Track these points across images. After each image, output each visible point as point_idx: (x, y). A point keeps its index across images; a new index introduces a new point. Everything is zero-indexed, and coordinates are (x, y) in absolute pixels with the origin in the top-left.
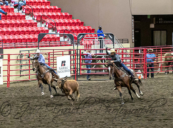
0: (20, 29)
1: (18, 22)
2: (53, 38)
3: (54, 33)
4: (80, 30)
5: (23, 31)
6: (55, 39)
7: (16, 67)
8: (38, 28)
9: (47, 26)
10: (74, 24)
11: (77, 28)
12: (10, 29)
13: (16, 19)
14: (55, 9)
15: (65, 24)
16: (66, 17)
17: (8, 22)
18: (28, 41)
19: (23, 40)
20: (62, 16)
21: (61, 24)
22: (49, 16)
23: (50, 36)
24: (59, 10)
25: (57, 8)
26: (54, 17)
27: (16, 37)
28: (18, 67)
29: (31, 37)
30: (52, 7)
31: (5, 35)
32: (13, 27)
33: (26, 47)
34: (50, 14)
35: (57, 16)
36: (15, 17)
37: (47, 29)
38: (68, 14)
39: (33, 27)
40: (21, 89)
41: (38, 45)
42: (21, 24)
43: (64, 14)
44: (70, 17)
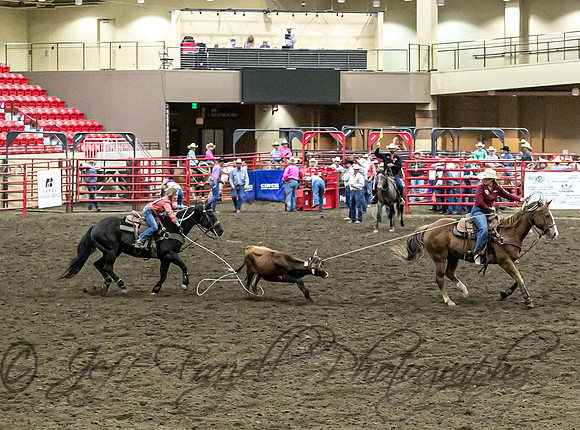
2: (33, 139)
3: (35, 130)
4: (79, 126)
6: (36, 142)
8: (7, 122)
9: (22, 118)
10: (69, 116)
11: (74, 122)
14: (37, 90)
15: (54, 116)
16: (55, 104)
20: (47, 102)
21: (47, 116)
22: (25, 102)
24: (43, 92)
25: (39, 88)
26: (33, 104)
30: (32, 88)
34: (27, 99)
35: (40, 102)
37: (21, 123)
38: (58, 100)
41: (7, 151)
43: (50, 99)
44: (61, 104)
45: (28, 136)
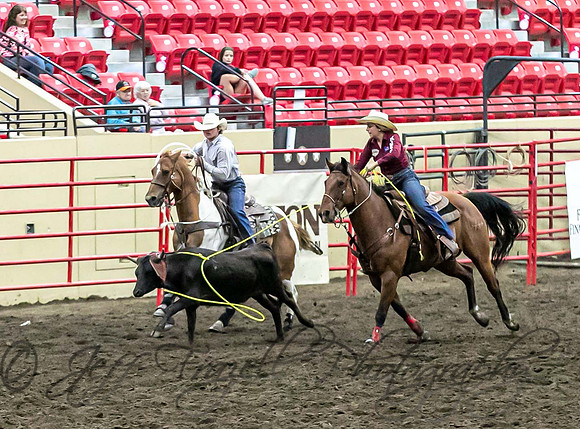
0: (403, 39)
1: (396, 6)
2: (552, 79)
3: (556, 55)
5: (416, 49)
6: (559, 84)
8: (484, 34)
9: (524, 24)
12: (358, 40)
17: (352, 6)
18: (439, 93)
19: (415, 89)
23: (537, 69)
27: (387, 74)
29: (453, 72)
31: (336, 64)
32: (374, 29)
33: (433, 118)
37: (523, 37)
39: (460, 27)
41: (485, 109)
42: (409, 15)
45: (539, 70)
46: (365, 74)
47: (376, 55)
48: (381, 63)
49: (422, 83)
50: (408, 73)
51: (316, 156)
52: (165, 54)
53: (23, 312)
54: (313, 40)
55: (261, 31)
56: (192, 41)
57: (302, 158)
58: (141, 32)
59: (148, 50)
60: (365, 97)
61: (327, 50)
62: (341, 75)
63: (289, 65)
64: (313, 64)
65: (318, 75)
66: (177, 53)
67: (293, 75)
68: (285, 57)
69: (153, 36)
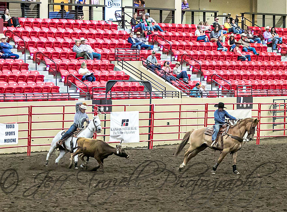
0: (274, 73)
1: (272, 64)
5: (277, 76)
7: (269, 120)
12: (261, 73)
13: (269, 60)
17: (259, 63)
18: (283, 88)
19: (277, 87)
27: (269, 82)
28: (270, 119)
31: (255, 79)
32: (266, 70)
33: (282, 95)
36: (268, 58)
40: (274, 147)
42: (276, 66)
46: (263, 82)
47: (266, 77)
48: (267, 80)
49: (279, 85)
50: (275, 82)
51: (249, 105)
52: (207, 76)
53: (166, 147)
54: (248, 73)
55: (234, 70)
56: (214, 72)
57: (245, 106)
58: (200, 70)
59: (202, 75)
60: (263, 89)
61: (252, 75)
62: (256, 83)
63: (242, 79)
64: (248, 79)
65: (250, 83)
66: (210, 76)
67: (243, 82)
68: (241, 77)
69: (203, 70)
